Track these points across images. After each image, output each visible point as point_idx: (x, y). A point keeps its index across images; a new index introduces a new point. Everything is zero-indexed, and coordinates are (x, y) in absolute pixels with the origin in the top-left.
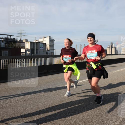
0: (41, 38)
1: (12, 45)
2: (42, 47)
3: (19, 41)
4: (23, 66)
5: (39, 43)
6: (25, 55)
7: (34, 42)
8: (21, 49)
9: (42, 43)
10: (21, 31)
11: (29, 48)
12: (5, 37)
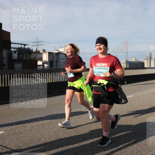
0: (61, 48)
1: (27, 56)
2: (64, 59)
3: (35, 51)
4: (40, 83)
5: (59, 53)
6: (42, 69)
7: (53, 53)
8: (38, 62)
9: (63, 54)
10: (37, 39)
11: (48, 60)
12: (18, 47)
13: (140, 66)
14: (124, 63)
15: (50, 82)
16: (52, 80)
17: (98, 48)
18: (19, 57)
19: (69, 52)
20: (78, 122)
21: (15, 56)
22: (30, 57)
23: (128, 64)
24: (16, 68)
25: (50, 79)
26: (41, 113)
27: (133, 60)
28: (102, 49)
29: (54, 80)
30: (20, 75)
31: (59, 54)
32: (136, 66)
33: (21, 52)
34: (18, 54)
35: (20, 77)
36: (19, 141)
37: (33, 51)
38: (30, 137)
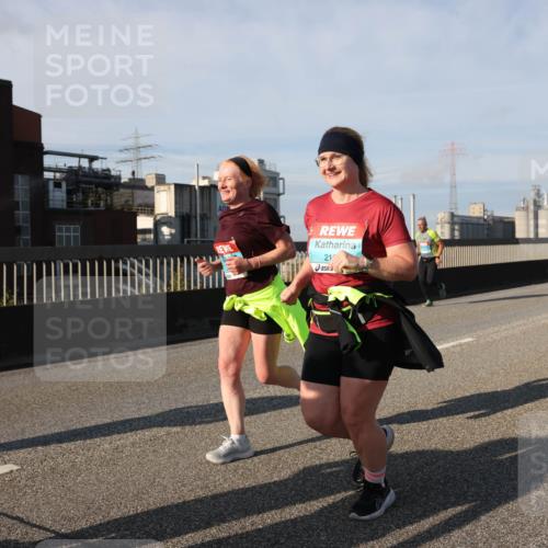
1: (100, 199)
3: (127, 180)
4: (144, 291)
5: (213, 187)
7: (191, 186)
8: (138, 218)
10: (137, 138)
11: (172, 214)
12: (69, 165)
13: (499, 235)
14: (442, 223)
15: (179, 289)
16: (189, 281)
17: (327, 167)
18: (70, 203)
19: (229, 189)
20: (280, 433)
21: (58, 198)
22: (112, 201)
23: (456, 227)
24: (61, 242)
25: (182, 280)
26: (147, 401)
27: (475, 212)
28: (339, 172)
29: (195, 284)
30: (75, 266)
31: (212, 189)
32: (486, 232)
33: (78, 183)
34: (69, 192)
35: (75, 272)
36: (71, 500)
37: (122, 181)
38: (109, 483)
